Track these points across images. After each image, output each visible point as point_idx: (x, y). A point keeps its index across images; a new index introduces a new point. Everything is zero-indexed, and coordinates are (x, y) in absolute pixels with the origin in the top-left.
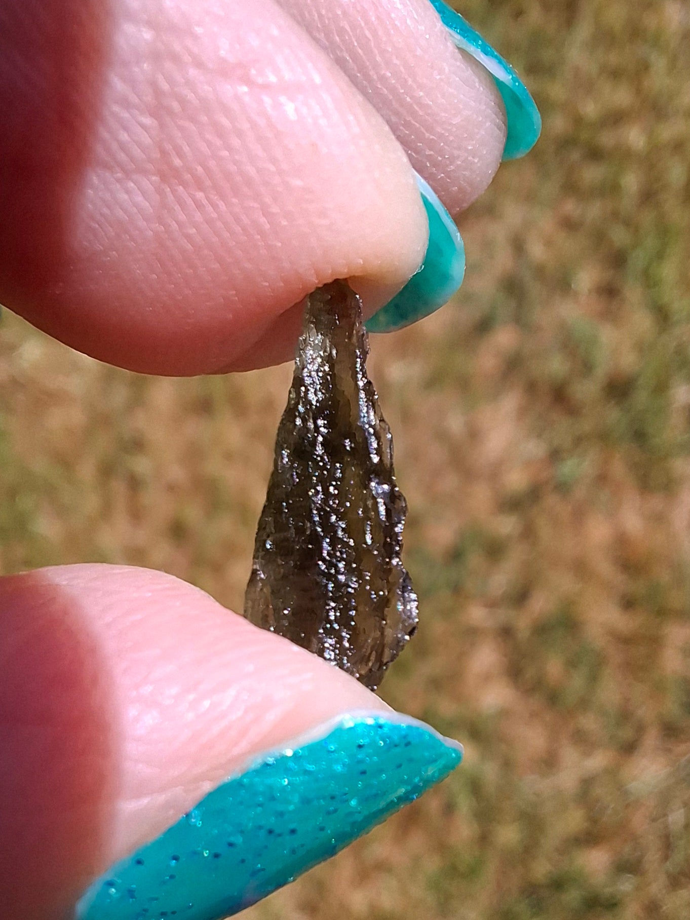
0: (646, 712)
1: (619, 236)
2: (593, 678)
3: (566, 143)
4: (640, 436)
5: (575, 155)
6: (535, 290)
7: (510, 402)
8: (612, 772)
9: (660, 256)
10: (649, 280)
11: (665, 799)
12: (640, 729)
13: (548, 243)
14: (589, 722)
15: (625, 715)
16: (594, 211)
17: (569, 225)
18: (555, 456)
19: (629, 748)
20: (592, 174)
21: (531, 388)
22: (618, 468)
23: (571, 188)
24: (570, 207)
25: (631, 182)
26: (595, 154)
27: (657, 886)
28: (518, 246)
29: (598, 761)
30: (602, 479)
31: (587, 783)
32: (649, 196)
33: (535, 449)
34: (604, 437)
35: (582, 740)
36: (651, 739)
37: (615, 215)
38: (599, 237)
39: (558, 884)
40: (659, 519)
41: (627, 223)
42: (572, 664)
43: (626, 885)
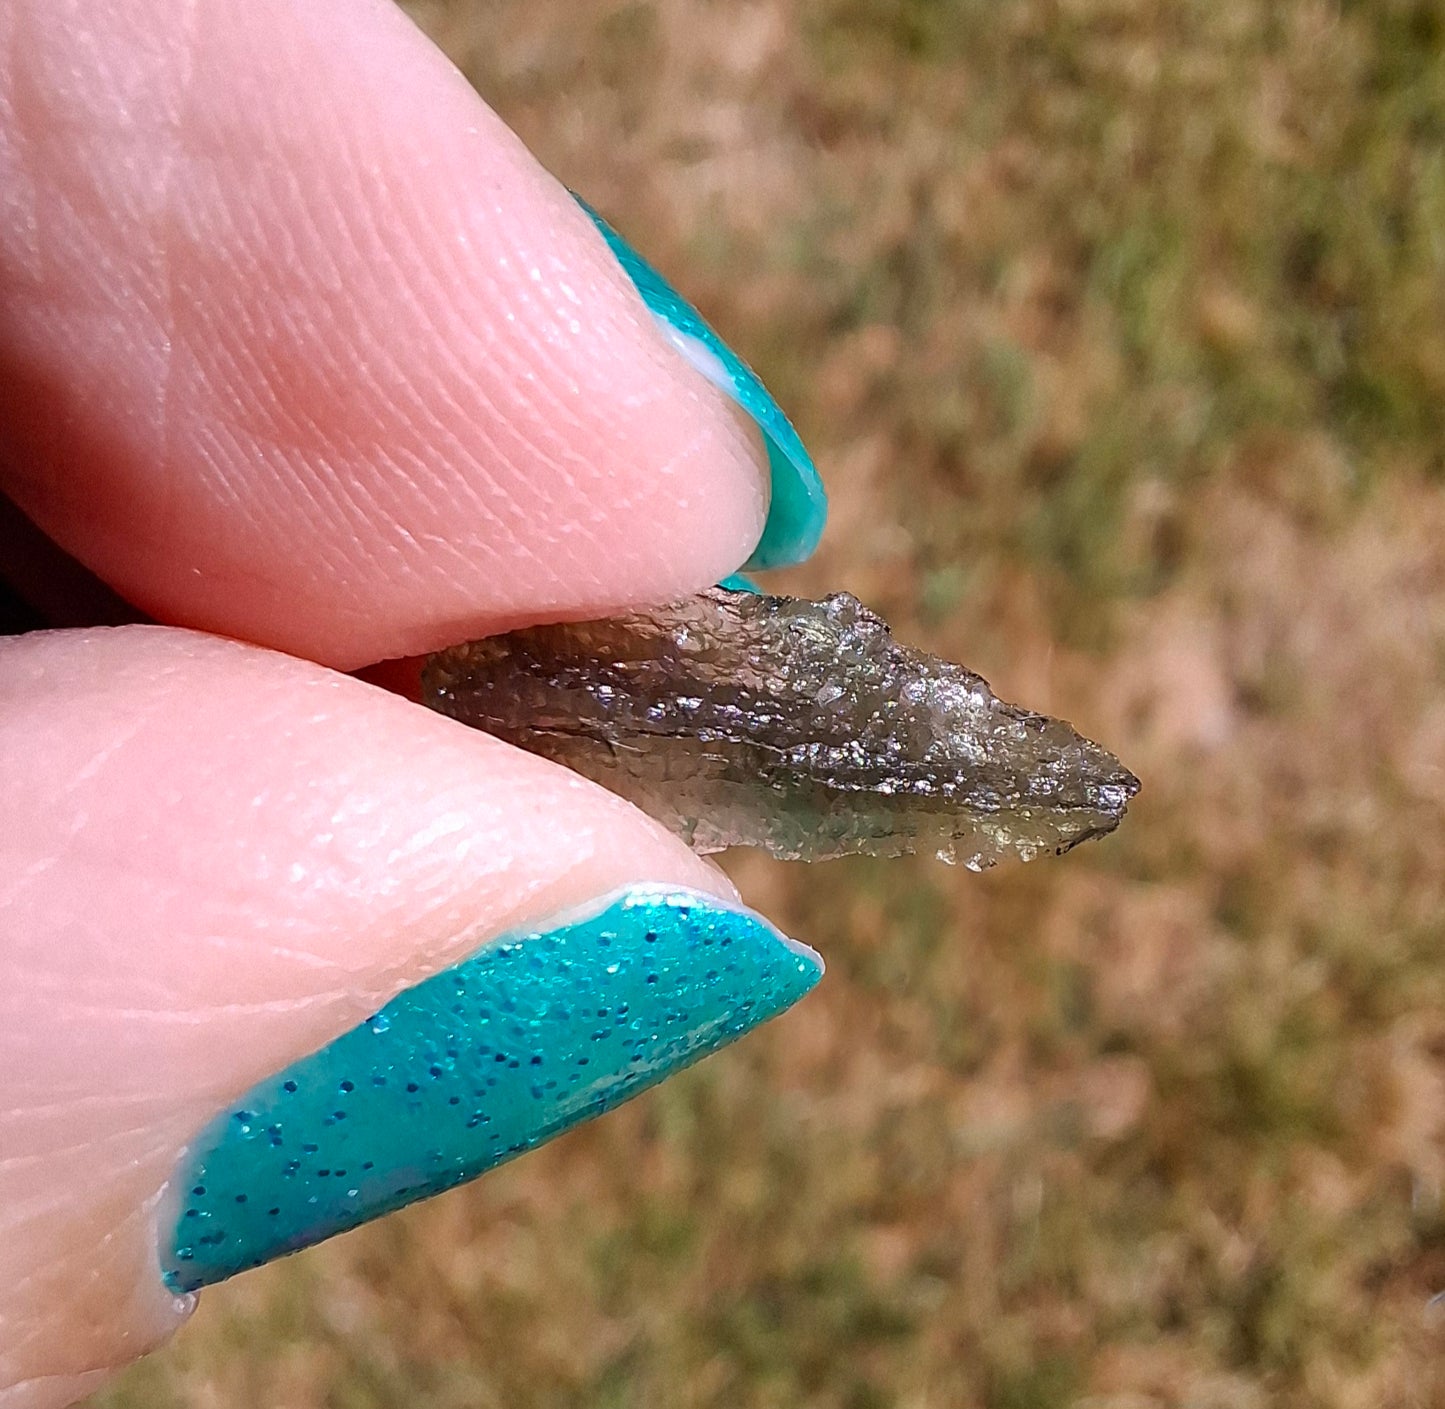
0: (1006, 1012)
1: (1089, 218)
2: (929, 945)
3: (1028, 46)
4: (1068, 553)
5: (1040, 69)
6: (938, 278)
7: (866, 456)
8: (935, 1106)
9: (1150, 262)
10: (1126, 299)
11: (1015, 1161)
12: (993, 1040)
13: (973, 204)
14: (910, 1016)
15: (970, 1014)
16: (1055, 169)
17: (1013, 182)
18: (924, 559)
19: (968, 1069)
20: (1061, 107)
21: (905, 440)
22: (1027, 600)
23: (1024, 121)
24: (1019, 153)
25: (1124, 134)
26: (1072, 75)
27: (978, 1305)
28: (921, 197)
29: (913, 1084)
30: (996, 613)
31: (891, 1118)
32: (1149, 163)
33: (892, 541)
34: (1009, 545)
35: (894, 1045)
36: (1008, 1058)
37: (1089, 182)
38: (1057, 212)
39: (814, 1283)
40: (1078, 695)
41: (1106, 199)
42: (895, 913)
43: (929, 1298)
